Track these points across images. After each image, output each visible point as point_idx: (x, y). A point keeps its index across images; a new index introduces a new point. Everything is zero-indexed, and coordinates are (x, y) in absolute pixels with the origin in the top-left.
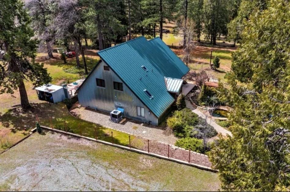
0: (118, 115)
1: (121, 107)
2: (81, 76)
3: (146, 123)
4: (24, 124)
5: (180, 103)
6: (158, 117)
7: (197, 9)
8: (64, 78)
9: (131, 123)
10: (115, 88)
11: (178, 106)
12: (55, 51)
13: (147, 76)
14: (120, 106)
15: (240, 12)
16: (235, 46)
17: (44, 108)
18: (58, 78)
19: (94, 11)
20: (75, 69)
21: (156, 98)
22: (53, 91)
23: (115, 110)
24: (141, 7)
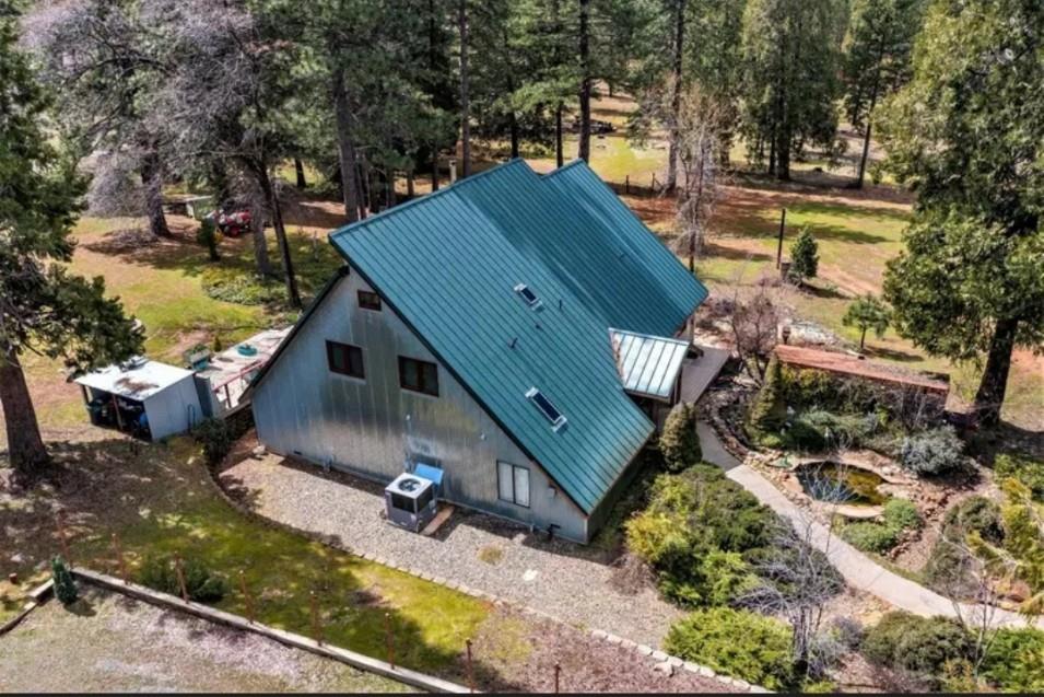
0: (418, 499)
1: (432, 462)
2: (272, 312)
3: (535, 530)
4: (15, 547)
5: (676, 443)
6: (590, 510)
7: (718, 46)
8: (205, 325)
9: (474, 529)
10: (404, 384)
11: (668, 453)
12: (179, 208)
13: (538, 327)
14: (426, 454)
15: (926, 62)
16: (864, 184)
17: (107, 468)
18: (178, 326)
19: (320, 58)
20: (249, 286)
21: (576, 422)
22: (151, 392)
23: (405, 476)
24: (506, 39)
